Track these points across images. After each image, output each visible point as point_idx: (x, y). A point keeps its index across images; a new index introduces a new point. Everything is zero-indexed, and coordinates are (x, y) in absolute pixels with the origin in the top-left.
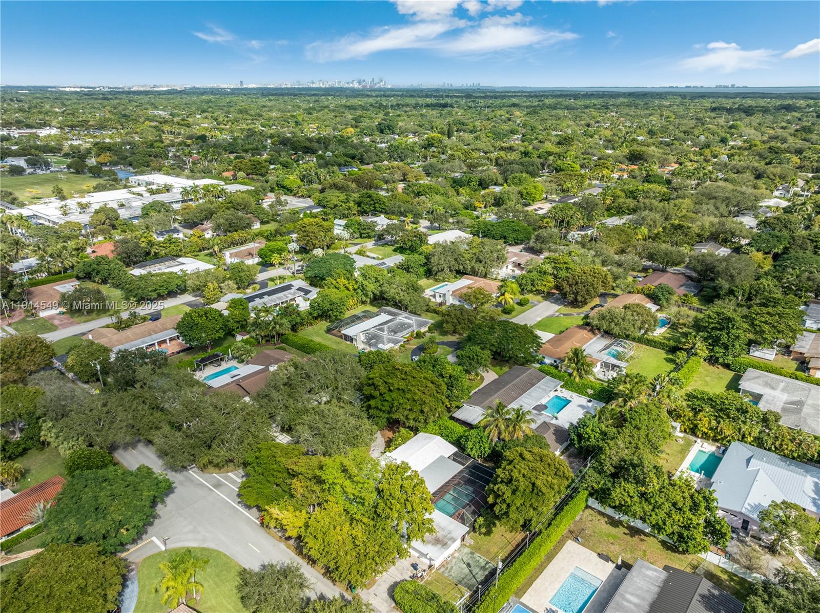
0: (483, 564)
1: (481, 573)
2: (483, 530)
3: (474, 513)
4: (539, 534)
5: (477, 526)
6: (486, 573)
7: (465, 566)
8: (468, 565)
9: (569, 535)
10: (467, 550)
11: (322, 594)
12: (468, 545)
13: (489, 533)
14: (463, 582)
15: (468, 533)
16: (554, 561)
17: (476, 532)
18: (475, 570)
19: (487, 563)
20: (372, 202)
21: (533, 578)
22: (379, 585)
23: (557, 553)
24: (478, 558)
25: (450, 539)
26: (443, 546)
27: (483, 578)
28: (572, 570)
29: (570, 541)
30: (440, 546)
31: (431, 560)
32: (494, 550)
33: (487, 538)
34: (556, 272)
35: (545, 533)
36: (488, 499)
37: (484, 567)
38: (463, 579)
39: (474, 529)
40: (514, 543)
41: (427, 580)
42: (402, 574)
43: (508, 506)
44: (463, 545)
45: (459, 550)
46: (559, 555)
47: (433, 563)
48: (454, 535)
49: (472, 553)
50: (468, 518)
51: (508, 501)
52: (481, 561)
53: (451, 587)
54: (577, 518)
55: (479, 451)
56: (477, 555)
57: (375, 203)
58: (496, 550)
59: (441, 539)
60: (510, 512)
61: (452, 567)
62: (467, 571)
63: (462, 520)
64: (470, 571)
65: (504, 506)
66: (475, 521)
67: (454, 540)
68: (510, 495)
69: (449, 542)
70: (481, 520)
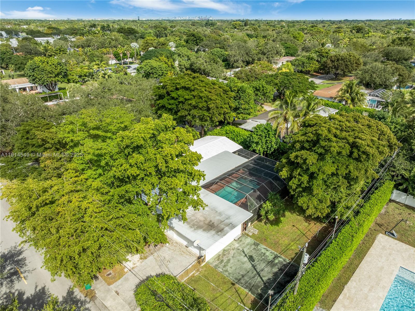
0: (271, 258)
1: (268, 269)
2: (271, 217)
3: (259, 198)
4: (348, 222)
5: (263, 213)
6: (275, 270)
7: (246, 259)
8: (251, 258)
9: (378, 228)
10: (249, 240)
11: (43, 288)
12: (251, 234)
13: (276, 222)
14: (242, 281)
15: (251, 220)
16: (367, 258)
17: (260, 221)
18: (261, 266)
19: (276, 257)
20: (195, 39)
21: (343, 280)
22: (127, 279)
23: (369, 249)
24: (263, 251)
25: (228, 225)
26: (218, 232)
27: (270, 276)
28: (396, 272)
29: (381, 235)
30: (213, 232)
31: (200, 249)
32: (285, 241)
33: (275, 228)
34: (319, 59)
35: (354, 222)
36: (281, 173)
37: (272, 262)
38: (243, 276)
39: (258, 217)
40: (311, 235)
41: (193, 276)
42: (160, 266)
43: (312, 176)
44: (245, 235)
45: (238, 240)
46: (372, 251)
47: (203, 253)
48: (233, 220)
49: (256, 245)
50: (252, 204)
51: (312, 169)
52: (268, 253)
53: (226, 287)
54: (383, 211)
55: (264, 146)
56: (262, 247)
57: (197, 39)
58: (287, 242)
59: (215, 224)
60: (314, 187)
61: (229, 260)
62: (248, 265)
63: (245, 206)
64: (254, 266)
65: (305, 178)
66: (261, 206)
67: (233, 226)
68: (315, 161)
69: (226, 228)
70: (268, 205)
